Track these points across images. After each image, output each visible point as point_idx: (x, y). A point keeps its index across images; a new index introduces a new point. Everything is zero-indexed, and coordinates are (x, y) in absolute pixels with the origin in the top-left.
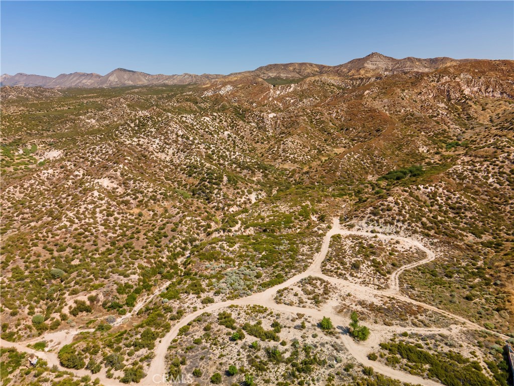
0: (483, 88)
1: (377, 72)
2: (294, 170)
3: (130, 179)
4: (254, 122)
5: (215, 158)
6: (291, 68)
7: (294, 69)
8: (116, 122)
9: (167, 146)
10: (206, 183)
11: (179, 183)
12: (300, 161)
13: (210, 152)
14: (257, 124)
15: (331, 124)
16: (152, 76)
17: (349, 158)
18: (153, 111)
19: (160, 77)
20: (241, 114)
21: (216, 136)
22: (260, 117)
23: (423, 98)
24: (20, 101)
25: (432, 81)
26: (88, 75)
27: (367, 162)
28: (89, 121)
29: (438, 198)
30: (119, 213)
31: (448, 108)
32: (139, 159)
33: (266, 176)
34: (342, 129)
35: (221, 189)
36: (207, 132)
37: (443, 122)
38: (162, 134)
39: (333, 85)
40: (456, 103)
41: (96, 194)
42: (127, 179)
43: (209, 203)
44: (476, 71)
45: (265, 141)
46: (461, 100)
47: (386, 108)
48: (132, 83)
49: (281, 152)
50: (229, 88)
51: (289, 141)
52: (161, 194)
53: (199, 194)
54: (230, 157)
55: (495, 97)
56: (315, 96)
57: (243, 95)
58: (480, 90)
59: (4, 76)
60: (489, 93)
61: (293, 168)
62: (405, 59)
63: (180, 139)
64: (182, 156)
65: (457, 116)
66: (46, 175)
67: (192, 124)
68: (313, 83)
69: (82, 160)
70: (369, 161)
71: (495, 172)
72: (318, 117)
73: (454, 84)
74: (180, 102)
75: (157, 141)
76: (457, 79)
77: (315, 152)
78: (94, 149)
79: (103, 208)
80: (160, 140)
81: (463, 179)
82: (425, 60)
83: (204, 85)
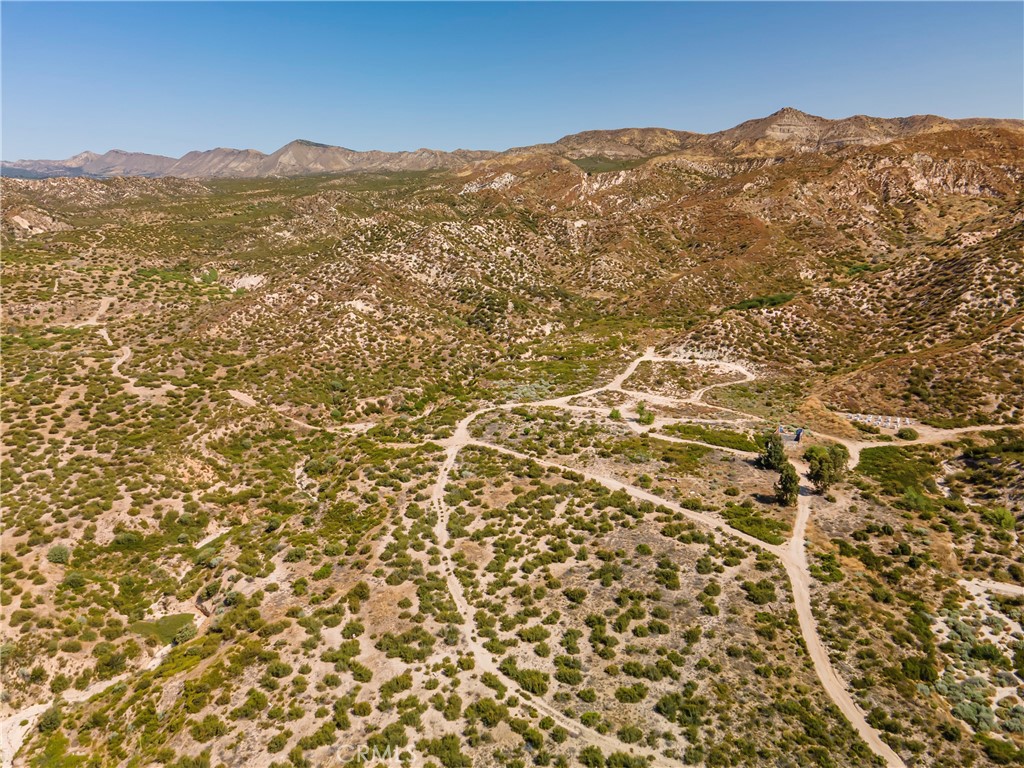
0: (951, 179)
1: (788, 146)
2: (608, 301)
3: (389, 302)
4: (551, 233)
5: (495, 280)
6: (626, 139)
7: (631, 140)
8: (326, 235)
9: (429, 265)
10: (486, 310)
11: (449, 311)
12: (618, 288)
13: (488, 273)
14: (556, 237)
15: (673, 238)
16: (359, 154)
17: (686, 282)
18: (383, 218)
19: (374, 155)
20: (530, 221)
21: (493, 253)
22: (560, 225)
23: (837, 196)
24: (148, 202)
25: (861, 167)
26: (240, 152)
27: (712, 288)
28: (281, 234)
29: (783, 324)
30: (382, 339)
31: (880, 213)
32: (392, 281)
33: (566, 305)
34: (690, 246)
35: (505, 318)
36: (480, 247)
37: (861, 236)
38: (420, 248)
39: (696, 173)
40: (897, 205)
41: (353, 316)
42: (385, 302)
43: (490, 334)
44: (945, 148)
45: (568, 261)
46: (906, 199)
47: (766, 212)
48: (322, 168)
49: (590, 277)
50: (508, 177)
51: (603, 262)
52: (430, 320)
53: (477, 323)
54: (516, 280)
55: (969, 194)
56: (660, 191)
57: (533, 191)
58: (945, 183)
59: (86, 155)
60: (959, 187)
61: (605, 298)
62: (849, 119)
63: (445, 254)
64: (450, 278)
65: (893, 225)
66: (271, 300)
67: (459, 236)
68: (660, 170)
69: (313, 282)
70: (714, 287)
71: (872, 297)
72: (653, 227)
73: (897, 172)
74: (426, 204)
75: (414, 257)
76: (905, 164)
77: (641, 277)
78: (328, 267)
79: (363, 332)
80: (418, 256)
81: (828, 305)
82: (890, 121)
83: (460, 171)
